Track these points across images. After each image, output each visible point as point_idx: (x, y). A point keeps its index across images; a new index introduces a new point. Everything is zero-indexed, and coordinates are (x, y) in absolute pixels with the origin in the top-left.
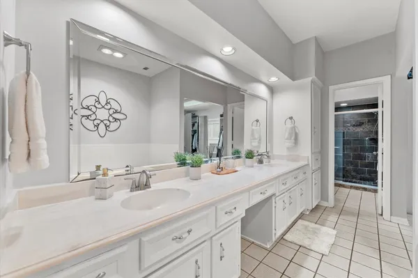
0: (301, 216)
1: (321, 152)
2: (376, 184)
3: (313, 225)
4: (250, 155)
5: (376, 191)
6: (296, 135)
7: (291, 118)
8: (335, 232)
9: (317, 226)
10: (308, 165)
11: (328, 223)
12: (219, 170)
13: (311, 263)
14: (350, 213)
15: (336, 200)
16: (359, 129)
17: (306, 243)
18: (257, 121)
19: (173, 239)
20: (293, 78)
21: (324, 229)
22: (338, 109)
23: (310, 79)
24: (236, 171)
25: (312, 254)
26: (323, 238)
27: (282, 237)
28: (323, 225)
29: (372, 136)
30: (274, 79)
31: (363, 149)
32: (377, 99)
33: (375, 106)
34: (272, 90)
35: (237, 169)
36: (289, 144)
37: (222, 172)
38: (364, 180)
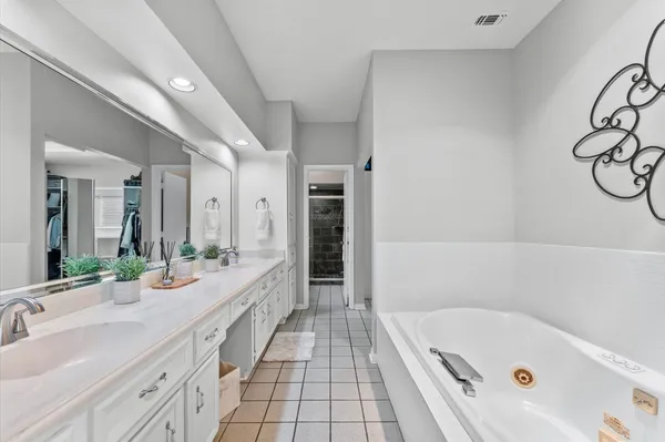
0: (278, 328)
1: (295, 245)
2: (342, 276)
3: (292, 334)
4: (212, 253)
5: (341, 283)
6: (271, 222)
7: (264, 200)
8: (313, 334)
9: (296, 334)
10: (284, 261)
11: (306, 326)
12: (167, 281)
13: (297, 375)
14: (323, 311)
15: (311, 300)
16: (327, 217)
17: (288, 356)
18: (214, 200)
19: (142, 396)
20: (267, 146)
21: (304, 334)
22: (311, 192)
23: (286, 152)
24: (196, 280)
25: (298, 365)
26: (305, 344)
27: (261, 361)
28: (301, 331)
29: (338, 224)
30: (242, 142)
31: (330, 240)
32: (342, 185)
33: (341, 192)
34: (238, 156)
35: (195, 276)
36: (263, 235)
37: (174, 284)
38: (331, 273)
